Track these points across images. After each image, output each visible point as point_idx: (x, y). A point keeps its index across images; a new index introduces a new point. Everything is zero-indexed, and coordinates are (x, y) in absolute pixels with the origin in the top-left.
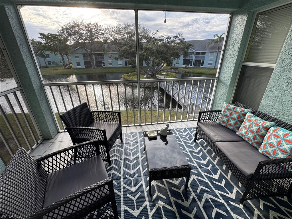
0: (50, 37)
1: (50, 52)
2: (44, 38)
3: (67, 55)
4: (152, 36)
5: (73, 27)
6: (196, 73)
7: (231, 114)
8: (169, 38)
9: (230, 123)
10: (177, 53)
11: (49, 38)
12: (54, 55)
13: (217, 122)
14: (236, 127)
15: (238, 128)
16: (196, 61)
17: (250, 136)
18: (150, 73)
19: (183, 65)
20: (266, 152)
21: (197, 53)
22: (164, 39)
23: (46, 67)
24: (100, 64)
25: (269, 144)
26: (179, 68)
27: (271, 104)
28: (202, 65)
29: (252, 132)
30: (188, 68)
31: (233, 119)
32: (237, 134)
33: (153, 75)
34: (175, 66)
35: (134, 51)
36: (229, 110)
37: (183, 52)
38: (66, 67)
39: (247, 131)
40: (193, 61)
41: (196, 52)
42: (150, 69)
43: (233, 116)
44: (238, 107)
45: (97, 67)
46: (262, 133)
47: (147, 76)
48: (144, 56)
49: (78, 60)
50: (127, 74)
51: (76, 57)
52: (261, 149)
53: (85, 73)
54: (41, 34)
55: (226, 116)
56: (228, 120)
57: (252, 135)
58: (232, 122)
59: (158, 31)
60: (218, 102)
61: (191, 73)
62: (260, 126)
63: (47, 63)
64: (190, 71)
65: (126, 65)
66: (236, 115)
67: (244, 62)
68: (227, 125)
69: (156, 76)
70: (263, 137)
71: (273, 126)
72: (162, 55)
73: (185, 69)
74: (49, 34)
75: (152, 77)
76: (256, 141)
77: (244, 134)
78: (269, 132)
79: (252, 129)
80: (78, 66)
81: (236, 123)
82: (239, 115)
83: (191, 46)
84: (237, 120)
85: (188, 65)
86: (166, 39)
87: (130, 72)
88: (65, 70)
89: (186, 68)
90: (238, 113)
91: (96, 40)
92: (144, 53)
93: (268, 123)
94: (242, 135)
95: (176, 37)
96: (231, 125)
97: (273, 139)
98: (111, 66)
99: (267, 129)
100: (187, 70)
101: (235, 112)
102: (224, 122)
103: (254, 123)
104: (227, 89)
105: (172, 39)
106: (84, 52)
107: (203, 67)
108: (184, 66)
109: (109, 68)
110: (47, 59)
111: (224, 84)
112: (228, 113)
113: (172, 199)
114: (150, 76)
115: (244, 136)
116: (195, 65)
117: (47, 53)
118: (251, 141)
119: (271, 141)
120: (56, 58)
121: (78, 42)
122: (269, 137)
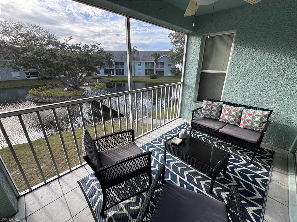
4: (65, 43)
6: (120, 82)
7: (212, 108)
8: (87, 46)
9: (213, 114)
10: (101, 62)
13: (202, 116)
14: (218, 116)
15: (219, 116)
16: (117, 70)
17: (232, 119)
18: (71, 85)
19: (105, 74)
20: (246, 126)
21: (117, 63)
22: (82, 47)
25: (247, 120)
26: (102, 78)
27: (229, 96)
28: (123, 74)
29: (233, 116)
30: (111, 77)
31: (214, 111)
32: (220, 121)
33: (76, 86)
34: (97, 76)
35: (45, 60)
36: (209, 105)
37: (106, 61)
39: (229, 117)
40: (114, 70)
41: (115, 62)
42: (70, 80)
43: (214, 109)
44: (214, 102)
46: (239, 115)
47: (68, 88)
48: (62, 65)
50: (36, 88)
52: (242, 125)
55: (209, 110)
56: (211, 113)
57: (233, 118)
58: (214, 113)
59: (72, 38)
60: (186, 101)
61: (115, 81)
62: (236, 111)
64: (114, 80)
65: (27, 77)
66: (216, 108)
67: (202, 70)
68: (210, 117)
69: (80, 87)
70: (240, 117)
71: (244, 109)
72: (86, 64)
73: (109, 79)
75: (74, 89)
76: (237, 121)
77: (227, 119)
78: (244, 113)
79: (232, 114)
81: (217, 114)
82: (218, 107)
83: (111, 56)
84: (217, 111)
85: (109, 74)
86: (84, 47)
87: (40, 86)
89: (108, 77)
90: (216, 106)
92: (61, 61)
93: (241, 108)
94: (225, 120)
95: (95, 46)
96: (213, 116)
97: (248, 116)
99: (241, 112)
100: (111, 79)
101: (214, 105)
102: (208, 115)
103: (232, 110)
104: (194, 91)
105: (90, 47)
107: (124, 76)
108: (107, 75)
111: (190, 87)
112: (209, 107)
113: (225, 186)
114: (72, 88)
115: (227, 120)
116: (117, 74)
118: (234, 122)
119: (248, 118)
122: (245, 117)
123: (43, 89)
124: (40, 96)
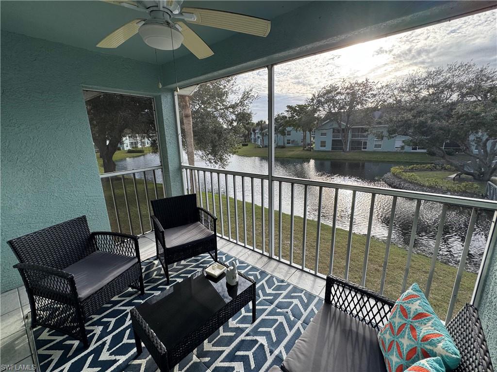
0: (297, 109)
1: (293, 128)
2: (291, 111)
3: (310, 131)
5: (329, 92)
11: (295, 110)
12: (295, 132)
23: (283, 147)
24: (357, 146)
38: (305, 149)
45: (352, 150)
47: (458, 175)
49: (323, 138)
51: (322, 134)
53: (329, 158)
54: (289, 107)
63: (286, 142)
65: (413, 149)
74: (297, 105)
80: (321, 147)
88: (303, 153)
91: (359, 107)
98: (379, 149)
106: (336, 126)
109: (374, 152)
110: (288, 137)
117: (288, 129)
120: (297, 135)
121: (330, 112)
123: (416, 169)
124: (400, 178)
